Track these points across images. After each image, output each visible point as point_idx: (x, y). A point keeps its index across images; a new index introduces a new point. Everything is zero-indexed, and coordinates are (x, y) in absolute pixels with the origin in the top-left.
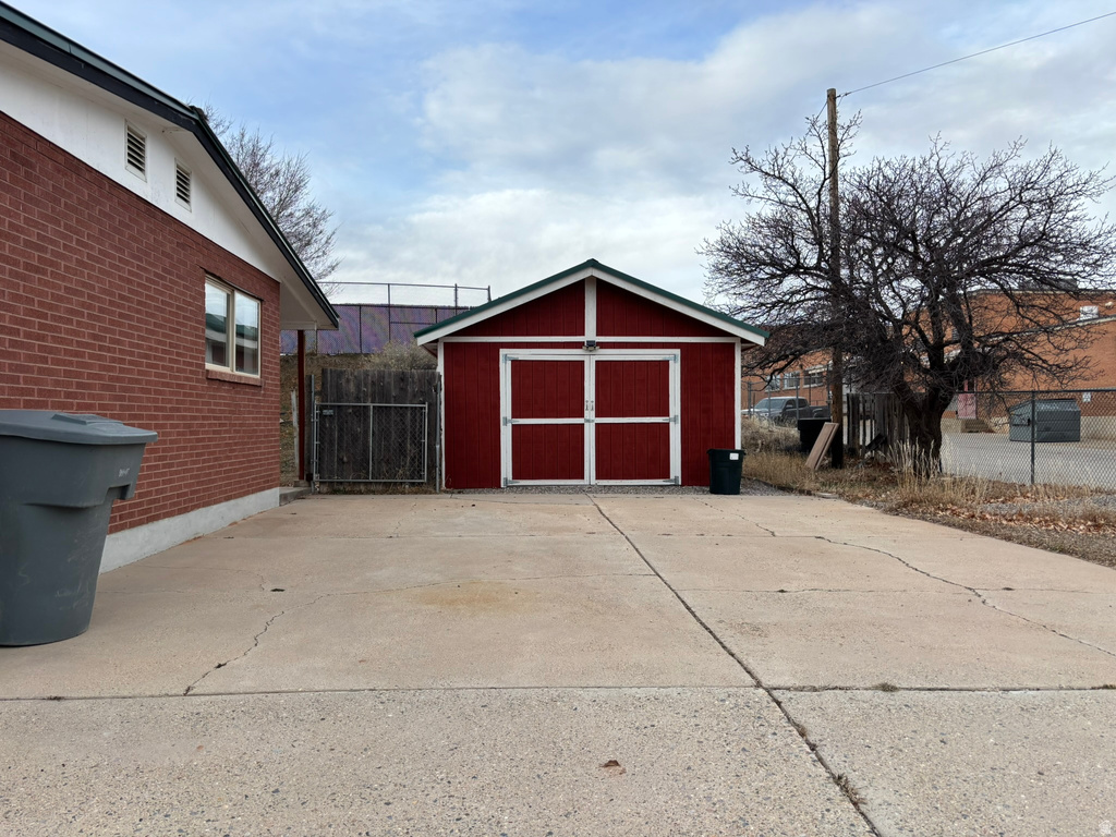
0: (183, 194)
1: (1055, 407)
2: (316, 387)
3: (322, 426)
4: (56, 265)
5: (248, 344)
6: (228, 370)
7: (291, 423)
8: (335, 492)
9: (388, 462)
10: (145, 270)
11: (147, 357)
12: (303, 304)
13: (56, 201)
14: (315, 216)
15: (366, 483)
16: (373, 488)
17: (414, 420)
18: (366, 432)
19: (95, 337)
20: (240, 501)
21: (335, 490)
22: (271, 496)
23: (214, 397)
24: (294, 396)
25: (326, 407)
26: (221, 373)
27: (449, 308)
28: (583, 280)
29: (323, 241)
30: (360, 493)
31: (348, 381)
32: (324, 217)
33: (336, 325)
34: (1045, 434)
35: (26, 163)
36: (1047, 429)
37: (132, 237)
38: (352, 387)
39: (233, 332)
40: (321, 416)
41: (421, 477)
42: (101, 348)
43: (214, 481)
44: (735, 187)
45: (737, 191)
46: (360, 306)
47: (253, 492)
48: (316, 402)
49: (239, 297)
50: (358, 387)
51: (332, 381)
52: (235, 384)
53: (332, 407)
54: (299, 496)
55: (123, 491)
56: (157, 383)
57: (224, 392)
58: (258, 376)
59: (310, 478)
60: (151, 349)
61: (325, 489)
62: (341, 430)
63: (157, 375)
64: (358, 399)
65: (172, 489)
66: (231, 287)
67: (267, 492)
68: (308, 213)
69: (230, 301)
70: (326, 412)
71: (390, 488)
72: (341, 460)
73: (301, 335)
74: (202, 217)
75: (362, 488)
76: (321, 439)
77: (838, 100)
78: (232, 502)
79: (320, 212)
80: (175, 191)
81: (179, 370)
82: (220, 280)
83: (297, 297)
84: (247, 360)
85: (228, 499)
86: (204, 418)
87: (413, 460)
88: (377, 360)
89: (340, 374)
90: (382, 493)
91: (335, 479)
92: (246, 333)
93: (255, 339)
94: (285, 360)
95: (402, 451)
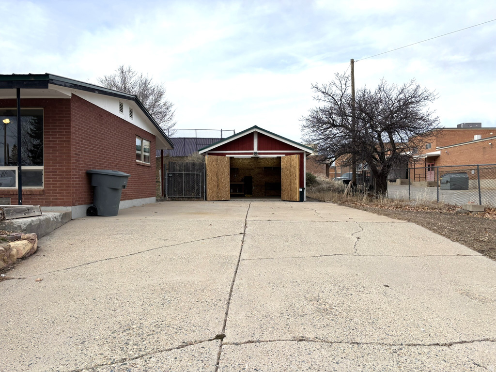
0: (131, 116)
1: (458, 176)
2: (167, 167)
3: (169, 180)
4: (107, 138)
5: (147, 154)
6: (141, 162)
7: (159, 182)
8: (173, 200)
9: (189, 191)
10: (123, 137)
11: (123, 158)
12: (163, 142)
13: (107, 123)
14: (168, 105)
15: (182, 198)
16: (184, 199)
17: (197, 178)
18: (182, 181)
19: (113, 154)
20: (145, 199)
21: (173, 199)
22: (153, 199)
23: (138, 169)
24: (160, 171)
25: (170, 174)
26: (140, 163)
27: (218, 139)
28: (253, 132)
29: (171, 115)
30: (180, 200)
31: (177, 165)
32: (171, 105)
33: (173, 148)
34: (453, 187)
35: (102, 116)
36: (454, 185)
37: (120, 129)
38: (178, 168)
39: (143, 150)
40: (169, 177)
41: (199, 196)
42: (114, 156)
43: (138, 192)
44: (314, 97)
45: (314, 98)
46: (185, 138)
47: (148, 197)
48: (167, 172)
49: (144, 141)
50: (180, 167)
51: (172, 165)
52: (144, 166)
53: (172, 174)
54: (162, 201)
55: (124, 186)
56: (125, 165)
57: (141, 168)
58: (149, 164)
59: (165, 196)
60: (124, 156)
61: (170, 199)
62: (174, 181)
63: (125, 163)
64: (180, 171)
65: (129, 193)
66: (142, 139)
67: (152, 198)
68: (165, 104)
69: (142, 142)
70: (170, 175)
71: (190, 199)
72: (174, 190)
73: (162, 151)
74: (135, 121)
75: (181, 199)
76: (169, 184)
77: (354, 63)
78: (143, 199)
79: (170, 103)
80: (129, 115)
81: (130, 162)
82: (139, 137)
83: (161, 140)
84: (147, 159)
85: (142, 198)
86: (136, 175)
87: (197, 190)
88: (190, 159)
89: (174, 163)
90: (187, 201)
91: (173, 196)
92: (146, 150)
93: (149, 152)
94: (157, 159)
95: (193, 188)
